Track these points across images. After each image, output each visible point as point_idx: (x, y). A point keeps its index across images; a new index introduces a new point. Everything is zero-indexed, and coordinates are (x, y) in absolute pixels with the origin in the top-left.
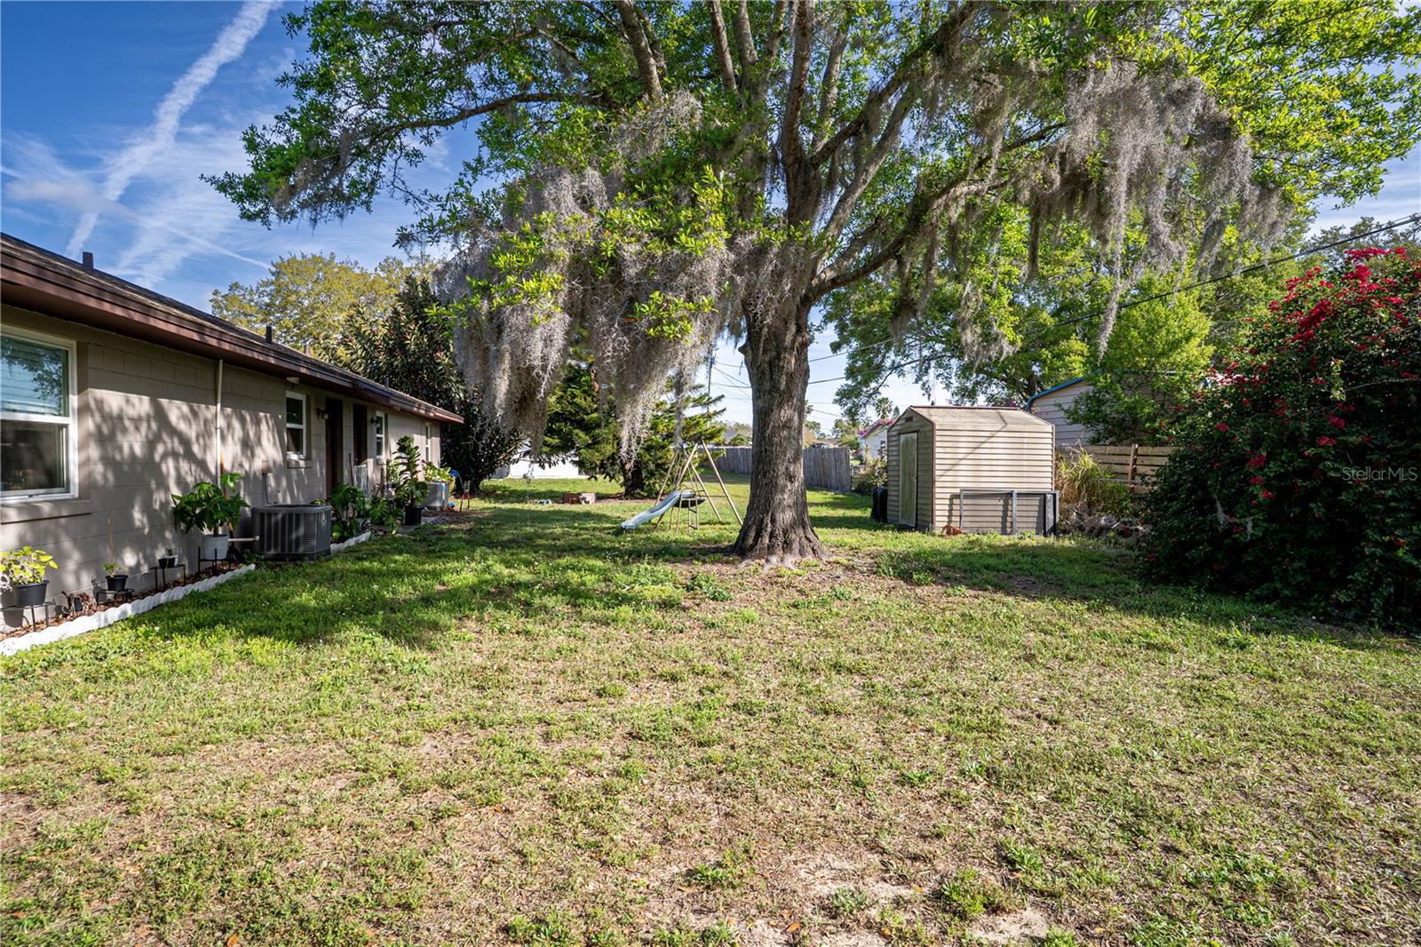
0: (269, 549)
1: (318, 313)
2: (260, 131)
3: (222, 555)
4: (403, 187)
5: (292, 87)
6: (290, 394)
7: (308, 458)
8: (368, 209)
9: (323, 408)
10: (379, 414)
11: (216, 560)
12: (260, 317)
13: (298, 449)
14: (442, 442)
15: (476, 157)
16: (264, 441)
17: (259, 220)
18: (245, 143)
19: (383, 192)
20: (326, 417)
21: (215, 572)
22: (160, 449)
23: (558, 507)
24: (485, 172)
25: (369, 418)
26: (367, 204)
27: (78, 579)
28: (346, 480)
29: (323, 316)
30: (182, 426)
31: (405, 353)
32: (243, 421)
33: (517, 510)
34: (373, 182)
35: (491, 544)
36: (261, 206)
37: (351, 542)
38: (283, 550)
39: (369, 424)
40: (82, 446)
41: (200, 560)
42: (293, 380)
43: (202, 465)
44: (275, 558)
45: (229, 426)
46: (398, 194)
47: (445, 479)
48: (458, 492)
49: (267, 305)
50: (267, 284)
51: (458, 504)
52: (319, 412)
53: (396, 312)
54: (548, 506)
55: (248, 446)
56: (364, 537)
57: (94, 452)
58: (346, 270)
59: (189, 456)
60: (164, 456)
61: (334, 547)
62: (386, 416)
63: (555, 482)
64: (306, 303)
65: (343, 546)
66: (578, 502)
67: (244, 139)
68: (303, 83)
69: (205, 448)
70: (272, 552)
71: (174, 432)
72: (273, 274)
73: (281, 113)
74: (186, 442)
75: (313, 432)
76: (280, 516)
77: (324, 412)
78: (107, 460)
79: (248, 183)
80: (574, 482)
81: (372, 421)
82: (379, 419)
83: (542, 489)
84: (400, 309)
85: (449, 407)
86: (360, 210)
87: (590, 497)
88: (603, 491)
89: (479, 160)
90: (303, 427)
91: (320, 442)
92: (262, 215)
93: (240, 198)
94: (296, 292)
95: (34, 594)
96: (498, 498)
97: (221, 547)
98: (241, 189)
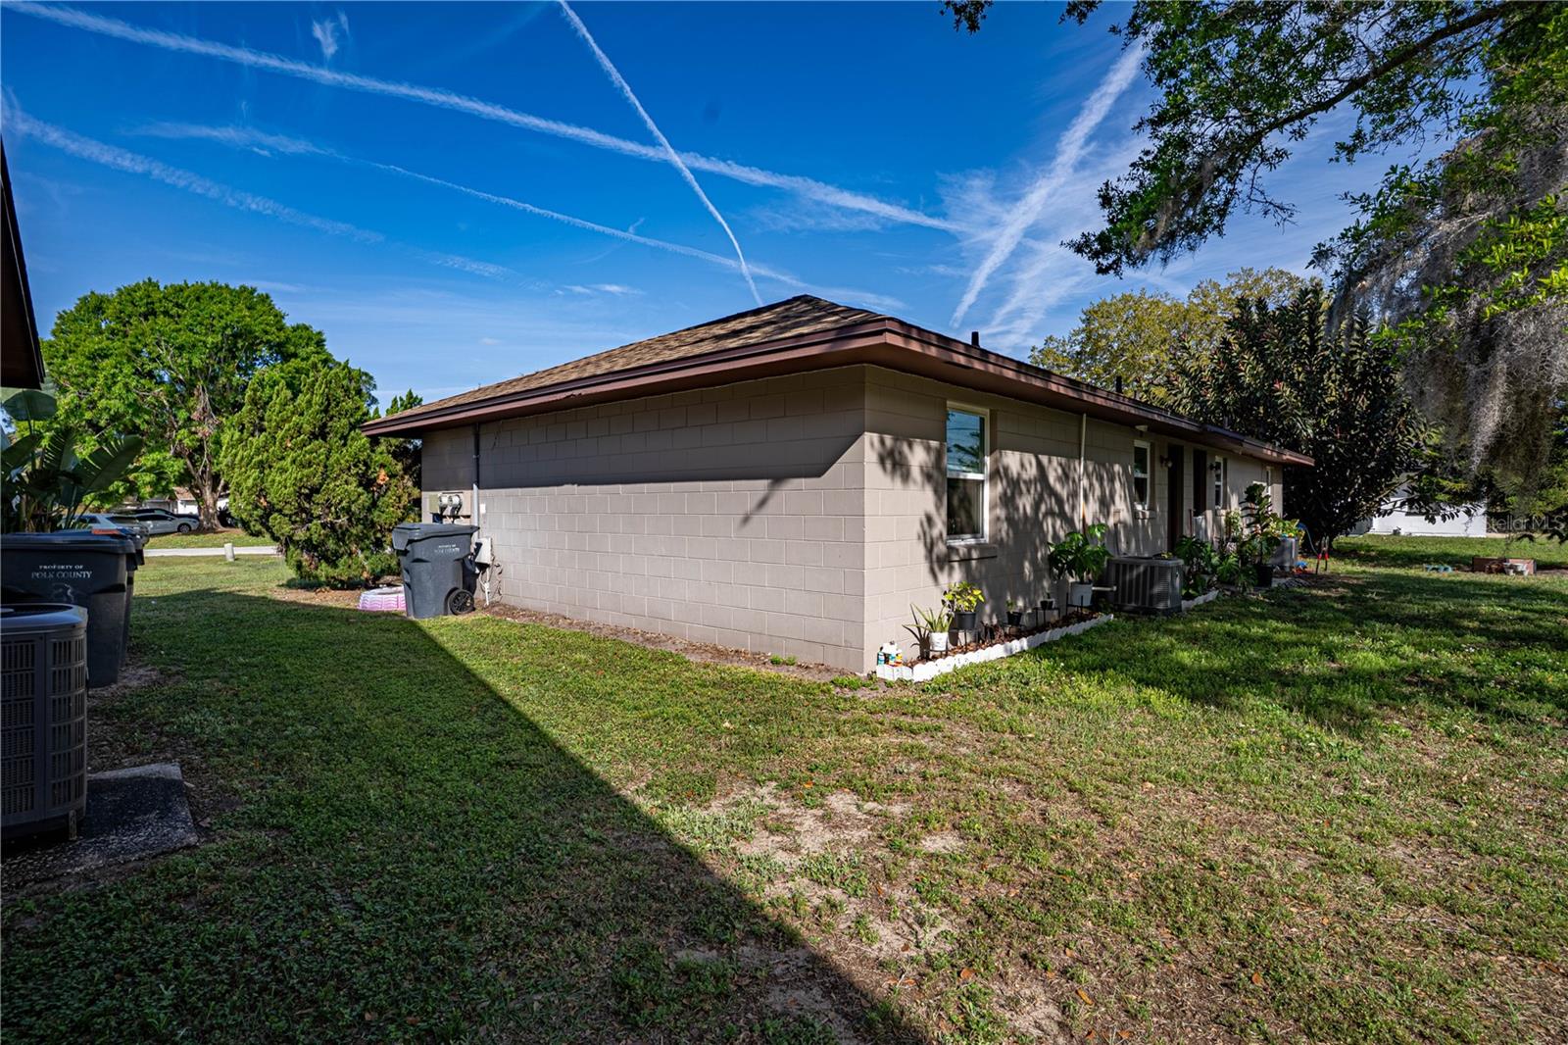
0: (1130, 602)
1: (1127, 355)
2: (1114, 184)
3: (1087, 602)
4: (1260, 198)
5: (1148, 129)
6: (1139, 443)
7: (1152, 509)
8: (1221, 234)
9: (1166, 457)
10: (1218, 459)
11: (1082, 607)
12: (1072, 366)
13: (1142, 500)
14: (1284, 489)
15: (1353, 132)
16: (1117, 498)
17: (1112, 272)
18: (1100, 200)
19: (1236, 211)
20: (1170, 465)
21: (1082, 618)
22: (1043, 508)
23: (1465, 576)
24: (1366, 147)
25: (1208, 464)
26: (1219, 228)
27: (991, 619)
28: (1187, 532)
29: (1133, 357)
30: (1058, 487)
31: (1240, 387)
32: (1101, 480)
33: (1399, 577)
34: (1227, 202)
35: (1387, 619)
36: (1113, 257)
37: (1200, 600)
38: (1144, 603)
39: (1208, 471)
40: (992, 507)
41: (1068, 605)
42: (1142, 428)
43: (1070, 521)
44: (1134, 611)
45: (1091, 485)
46: (1257, 207)
47: (1292, 533)
48: (1307, 550)
49: (1078, 353)
50: (1077, 333)
51: (1311, 564)
52: (1162, 460)
53: (1226, 343)
54: (1448, 574)
55: (1105, 504)
56: (1212, 595)
57: (1001, 512)
58: (1157, 304)
59: (1062, 515)
60: (1045, 515)
61: (1185, 604)
62: (1225, 460)
63: (1451, 541)
64: (1115, 345)
65: (1191, 604)
66: (1502, 571)
67: (1100, 196)
68: (1160, 120)
69: (1073, 508)
70: (1133, 604)
71: (1053, 493)
72: (1083, 321)
73: (1136, 159)
74: (1060, 502)
75: (1157, 481)
76: (1142, 569)
77: (1167, 460)
78: (1009, 520)
79: (1102, 238)
80: (1482, 542)
81: (1212, 467)
82: (1218, 466)
83: (1431, 550)
84: (1230, 338)
85: (1294, 446)
86: (1212, 236)
87: (1524, 566)
88: (1544, 557)
89: (1359, 136)
90: (1148, 476)
91: (1163, 492)
92: (1115, 266)
93: (1096, 255)
94: (1106, 337)
95: (969, 621)
96: (1366, 559)
97: (1086, 594)
98: (1096, 246)
